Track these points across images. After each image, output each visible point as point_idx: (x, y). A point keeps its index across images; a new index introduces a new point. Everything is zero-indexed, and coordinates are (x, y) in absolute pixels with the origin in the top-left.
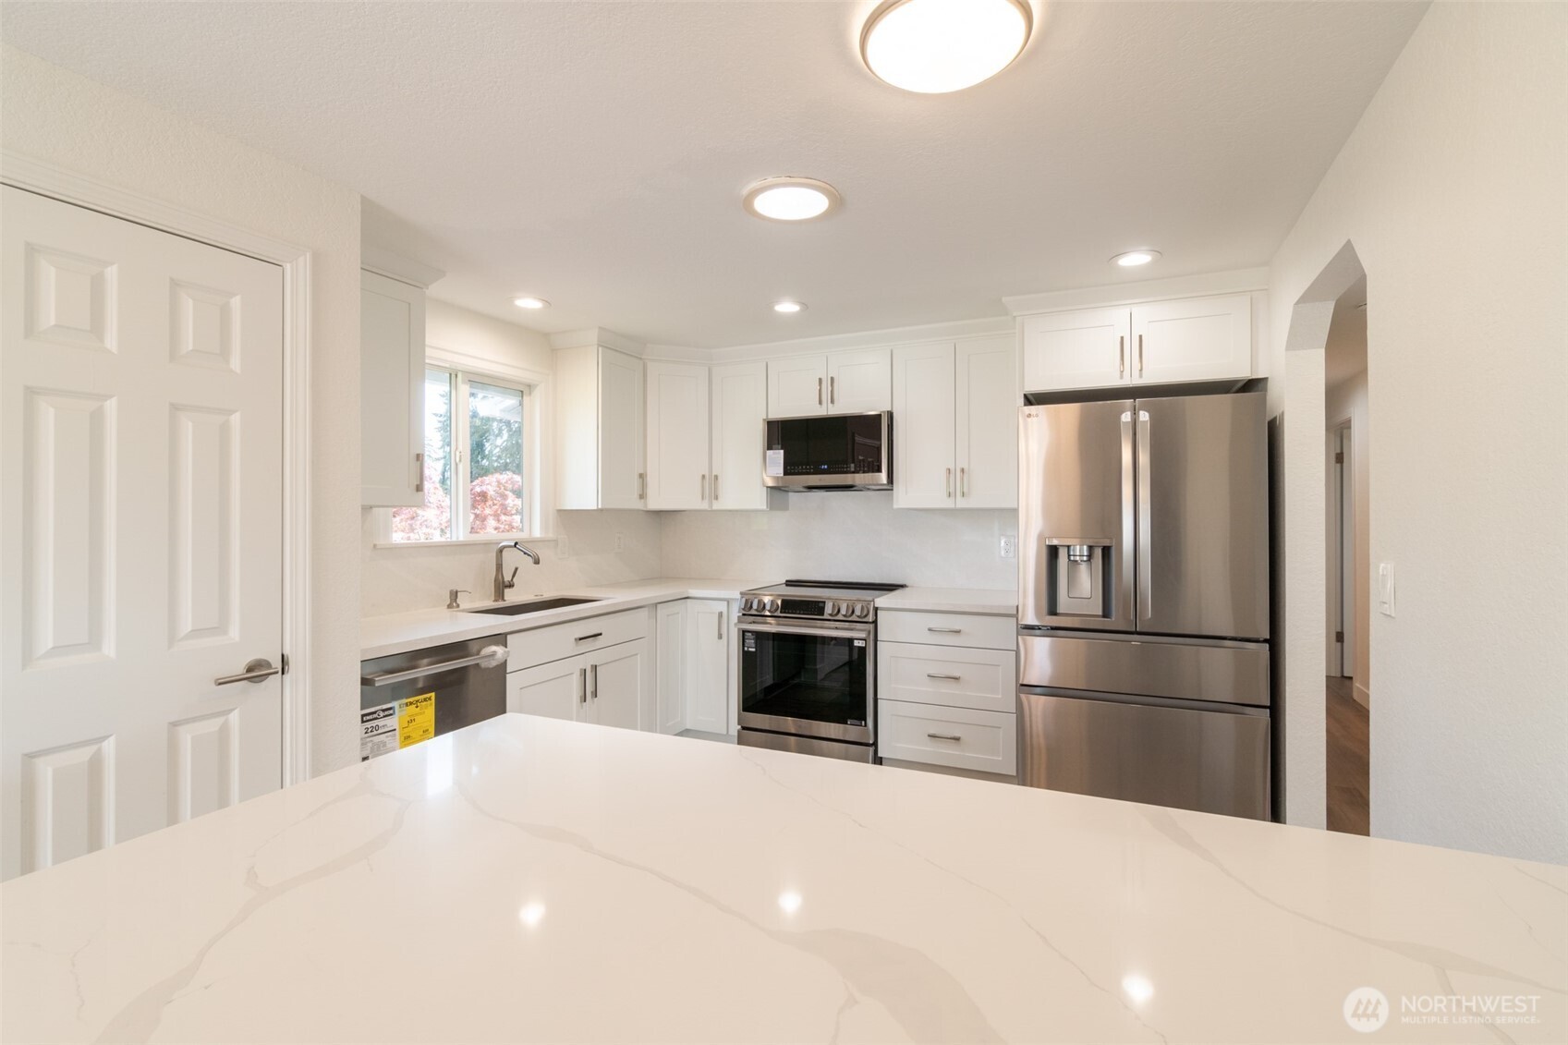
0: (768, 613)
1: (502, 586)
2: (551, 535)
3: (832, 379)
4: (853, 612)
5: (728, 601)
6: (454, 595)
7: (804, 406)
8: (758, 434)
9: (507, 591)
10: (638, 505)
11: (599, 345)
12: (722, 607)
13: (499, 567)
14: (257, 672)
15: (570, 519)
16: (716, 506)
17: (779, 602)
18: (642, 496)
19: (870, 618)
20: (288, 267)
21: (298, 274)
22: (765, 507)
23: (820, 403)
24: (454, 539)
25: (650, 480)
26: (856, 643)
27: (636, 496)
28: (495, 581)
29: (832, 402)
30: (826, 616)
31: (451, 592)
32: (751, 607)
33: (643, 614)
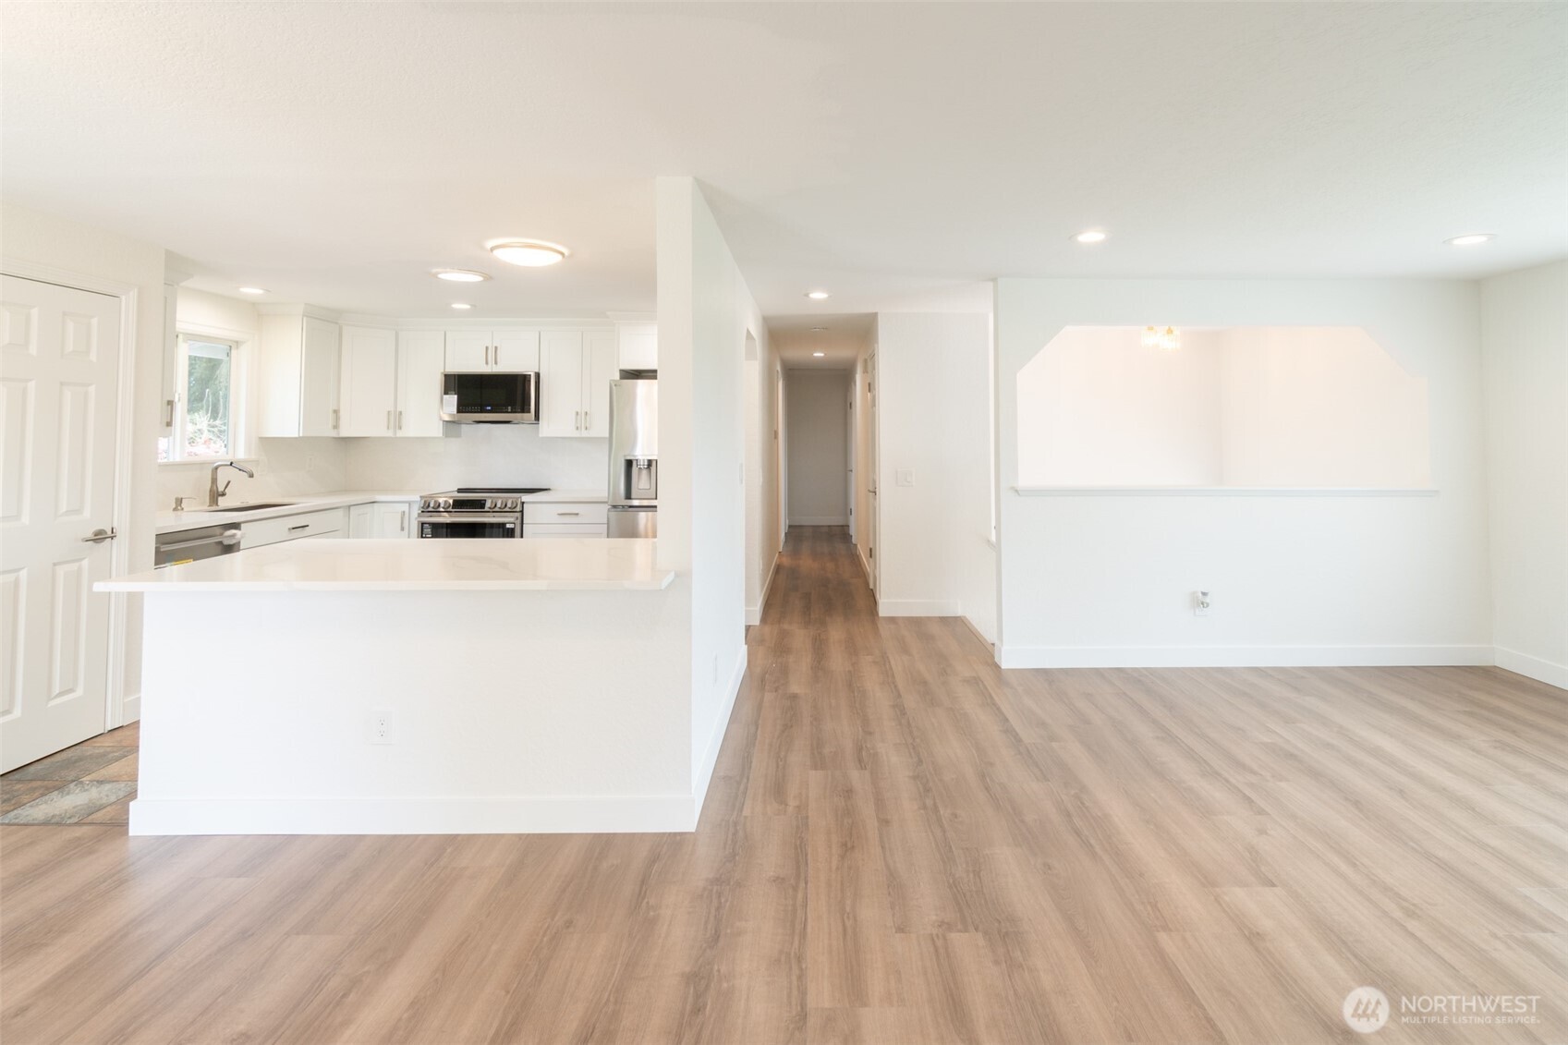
0: (442, 510)
1: (215, 495)
2: (253, 457)
3: (496, 348)
4: (506, 506)
5: (410, 503)
6: (179, 501)
7: (474, 363)
8: (438, 383)
9: (220, 498)
10: (333, 434)
11: (303, 316)
12: (405, 507)
13: (214, 481)
14: (99, 537)
15: (271, 445)
16: (400, 434)
17: (451, 501)
18: (336, 427)
19: (518, 509)
20: (123, 298)
21: (129, 302)
22: (441, 435)
23: (487, 363)
24: (171, 460)
25: (342, 413)
26: (508, 526)
27: (330, 426)
28: (210, 491)
29: (496, 363)
30: (486, 509)
31: (177, 499)
32: (429, 506)
33: (340, 513)
